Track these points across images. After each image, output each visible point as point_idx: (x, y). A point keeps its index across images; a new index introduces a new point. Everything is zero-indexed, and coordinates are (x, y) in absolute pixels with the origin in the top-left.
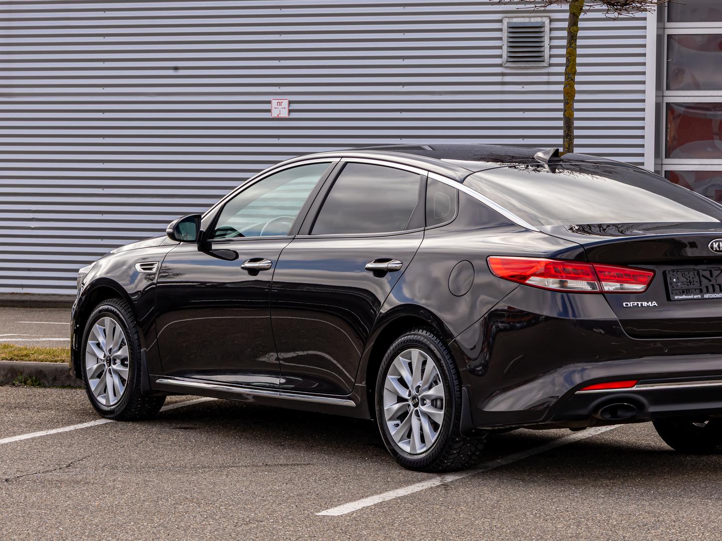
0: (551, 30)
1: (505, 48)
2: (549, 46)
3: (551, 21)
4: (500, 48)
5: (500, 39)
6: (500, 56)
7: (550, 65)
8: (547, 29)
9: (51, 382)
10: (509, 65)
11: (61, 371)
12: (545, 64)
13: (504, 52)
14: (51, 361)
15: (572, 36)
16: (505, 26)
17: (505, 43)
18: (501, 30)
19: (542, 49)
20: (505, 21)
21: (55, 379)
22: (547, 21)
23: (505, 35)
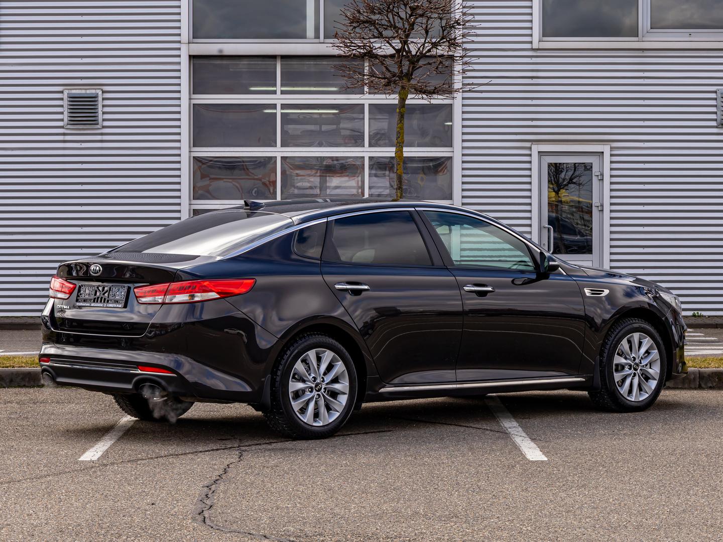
0: (103, 99)
1: (66, 113)
2: (102, 112)
3: (103, 92)
4: (62, 113)
5: (62, 106)
6: (62, 120)
7: (104, 127)
8: (100, 99)
9: (8, 384)
10: (69, 126)
11: (16, 375)
12: (98, 126)
13: (65, 117)
14: (3, 367)
15: (402, 115)
16: (65, 96)
17: (66, 110)
18: (62, 99)
19: (96, 115)
20: (66, 92)
21: (11, 381)
22: (100, 93)
23: (65, 103)
